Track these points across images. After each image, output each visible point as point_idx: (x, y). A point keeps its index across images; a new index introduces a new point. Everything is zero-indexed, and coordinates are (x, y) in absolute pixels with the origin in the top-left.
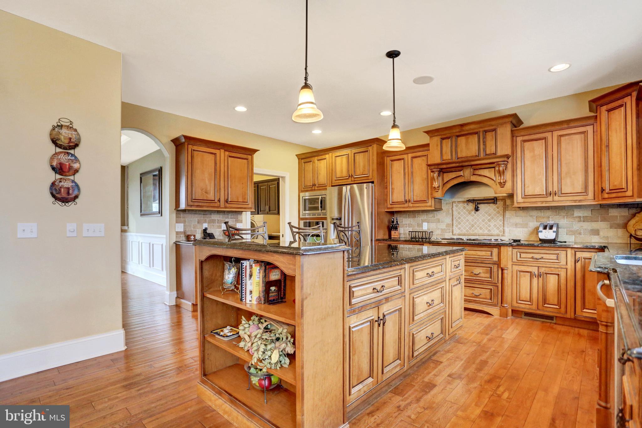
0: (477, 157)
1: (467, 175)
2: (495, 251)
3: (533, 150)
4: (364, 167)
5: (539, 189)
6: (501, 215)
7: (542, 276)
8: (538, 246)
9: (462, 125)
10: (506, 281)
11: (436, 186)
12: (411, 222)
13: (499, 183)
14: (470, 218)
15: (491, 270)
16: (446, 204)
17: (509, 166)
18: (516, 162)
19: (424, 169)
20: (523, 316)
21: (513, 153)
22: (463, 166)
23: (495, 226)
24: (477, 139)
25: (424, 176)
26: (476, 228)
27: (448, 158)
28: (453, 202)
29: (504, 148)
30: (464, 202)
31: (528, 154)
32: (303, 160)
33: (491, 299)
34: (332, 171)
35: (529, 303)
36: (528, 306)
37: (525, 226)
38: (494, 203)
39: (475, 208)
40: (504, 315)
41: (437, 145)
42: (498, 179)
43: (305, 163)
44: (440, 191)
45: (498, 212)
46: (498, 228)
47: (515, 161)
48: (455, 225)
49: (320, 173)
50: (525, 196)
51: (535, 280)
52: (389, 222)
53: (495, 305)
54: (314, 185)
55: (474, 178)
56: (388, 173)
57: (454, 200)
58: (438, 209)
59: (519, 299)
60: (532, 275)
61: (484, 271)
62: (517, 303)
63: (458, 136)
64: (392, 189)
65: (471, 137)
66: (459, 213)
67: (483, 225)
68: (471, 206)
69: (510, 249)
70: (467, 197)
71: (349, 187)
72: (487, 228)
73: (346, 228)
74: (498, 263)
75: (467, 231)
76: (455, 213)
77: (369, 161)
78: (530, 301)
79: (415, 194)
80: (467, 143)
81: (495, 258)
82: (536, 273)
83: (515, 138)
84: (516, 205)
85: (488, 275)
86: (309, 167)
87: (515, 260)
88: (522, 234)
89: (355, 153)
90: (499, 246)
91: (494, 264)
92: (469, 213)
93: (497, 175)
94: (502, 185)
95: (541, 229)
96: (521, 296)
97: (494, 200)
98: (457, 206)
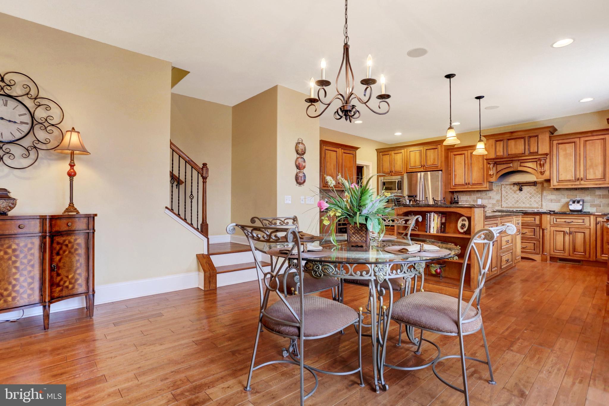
0: (523, 154)
1: (515, 166)
2: (537, 218)
3: (565, 150)
4: (434, 159)
5: (570, 176)
6: (539, 193)
7: (572, 234)
8: (569, 214)
9: (512, 133)
10: (545, 238)
11: (492, 174)
12: (468, 199)
13: (540, 172)
14: (515, 196)
15: (535, 230)
16: (497, 186)
17: (548, 160)
18: (553, 157)
19: (481, 161)
20: (558, 261)
21: (550, 152)
22: (512, 160)
23: (535, 201)
24: (523, 142)
25: (481, 167)
26: (520, 203)
27: (500, 154)
28: (502, 185)
29: (544, 148)
30: (510, 185)
31: (562, 153)
32: (381, 153)
33: (534, 250)
34: (406, 162)
35: (563, 252)
36: (562, 254)
37: (559, 201)
38: (534, 185)
39: (520, 189)
40: (544, 260)
41: (492, 145)
42: (539, 169)
43: (383, 155)
44: (494, 177)
45: (538, 192)
46: (537, 203)
47: (551, 157)
48: (503, 200)
49: (396, 163)
50: (559, 181)
51: (567, 237)
52: (451, 199)
53: (538, 254)
54: (391, 172)
55: (520, 169)
56: (451, 164)
57: (502, 183)
58: (491, 190)
59: (555, 249)
60: (564, 233)
61: (529, 231)
62: (554, 252)
63: (509, 140)
64: (454, 175)
65: (519, 141)
66: (507, 192)
67: (526, 201)
68: (516, 188)
69: (549, 216)
70: (512, 181)
71: (423, 174)
72: (528, 203)
73: (421, 201)
74: (540, 226)
75: (513, 205)
76: (504, 192)
77: (438, 155)
78: (564, 250)
79: (473, 179)
80: (515, 145)
81: (537, 222)
82: (568, 232)
83: (552, 141)
84: (552, 187)
85: (533, 234)
86: (386, 158)
87: (552, 223)
88: (556, 207)
89: (426, 150)
90: (540, 214)
91: (537, 226)
92: (515, 192)
93: (538, 166)
94: (542, 173)
95: (571, 203)
96: (557, 247)
97: (534, 183)
98: (505, 187)
